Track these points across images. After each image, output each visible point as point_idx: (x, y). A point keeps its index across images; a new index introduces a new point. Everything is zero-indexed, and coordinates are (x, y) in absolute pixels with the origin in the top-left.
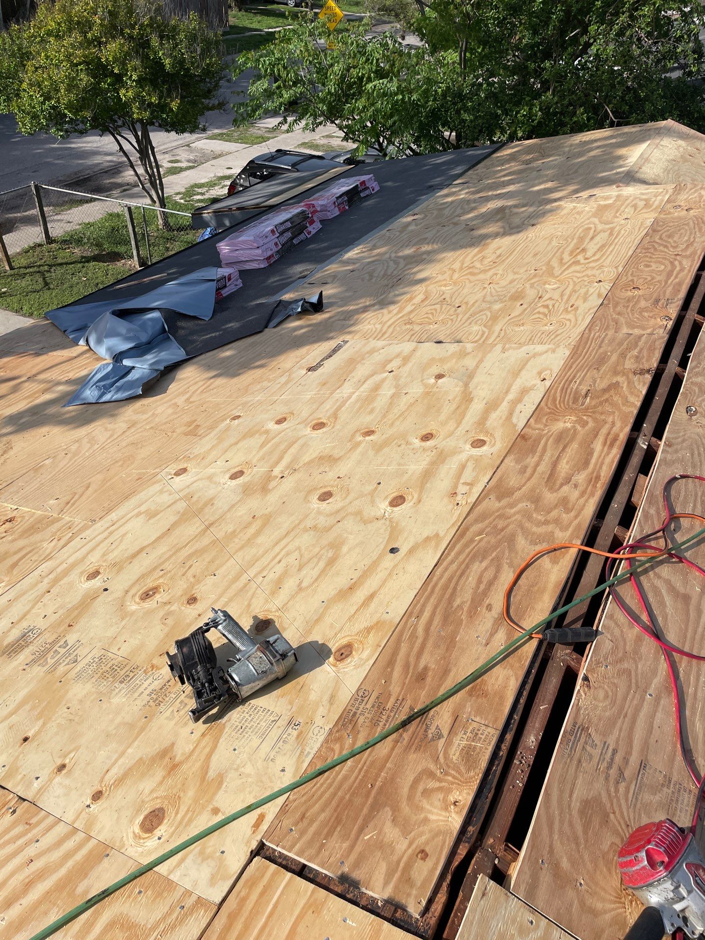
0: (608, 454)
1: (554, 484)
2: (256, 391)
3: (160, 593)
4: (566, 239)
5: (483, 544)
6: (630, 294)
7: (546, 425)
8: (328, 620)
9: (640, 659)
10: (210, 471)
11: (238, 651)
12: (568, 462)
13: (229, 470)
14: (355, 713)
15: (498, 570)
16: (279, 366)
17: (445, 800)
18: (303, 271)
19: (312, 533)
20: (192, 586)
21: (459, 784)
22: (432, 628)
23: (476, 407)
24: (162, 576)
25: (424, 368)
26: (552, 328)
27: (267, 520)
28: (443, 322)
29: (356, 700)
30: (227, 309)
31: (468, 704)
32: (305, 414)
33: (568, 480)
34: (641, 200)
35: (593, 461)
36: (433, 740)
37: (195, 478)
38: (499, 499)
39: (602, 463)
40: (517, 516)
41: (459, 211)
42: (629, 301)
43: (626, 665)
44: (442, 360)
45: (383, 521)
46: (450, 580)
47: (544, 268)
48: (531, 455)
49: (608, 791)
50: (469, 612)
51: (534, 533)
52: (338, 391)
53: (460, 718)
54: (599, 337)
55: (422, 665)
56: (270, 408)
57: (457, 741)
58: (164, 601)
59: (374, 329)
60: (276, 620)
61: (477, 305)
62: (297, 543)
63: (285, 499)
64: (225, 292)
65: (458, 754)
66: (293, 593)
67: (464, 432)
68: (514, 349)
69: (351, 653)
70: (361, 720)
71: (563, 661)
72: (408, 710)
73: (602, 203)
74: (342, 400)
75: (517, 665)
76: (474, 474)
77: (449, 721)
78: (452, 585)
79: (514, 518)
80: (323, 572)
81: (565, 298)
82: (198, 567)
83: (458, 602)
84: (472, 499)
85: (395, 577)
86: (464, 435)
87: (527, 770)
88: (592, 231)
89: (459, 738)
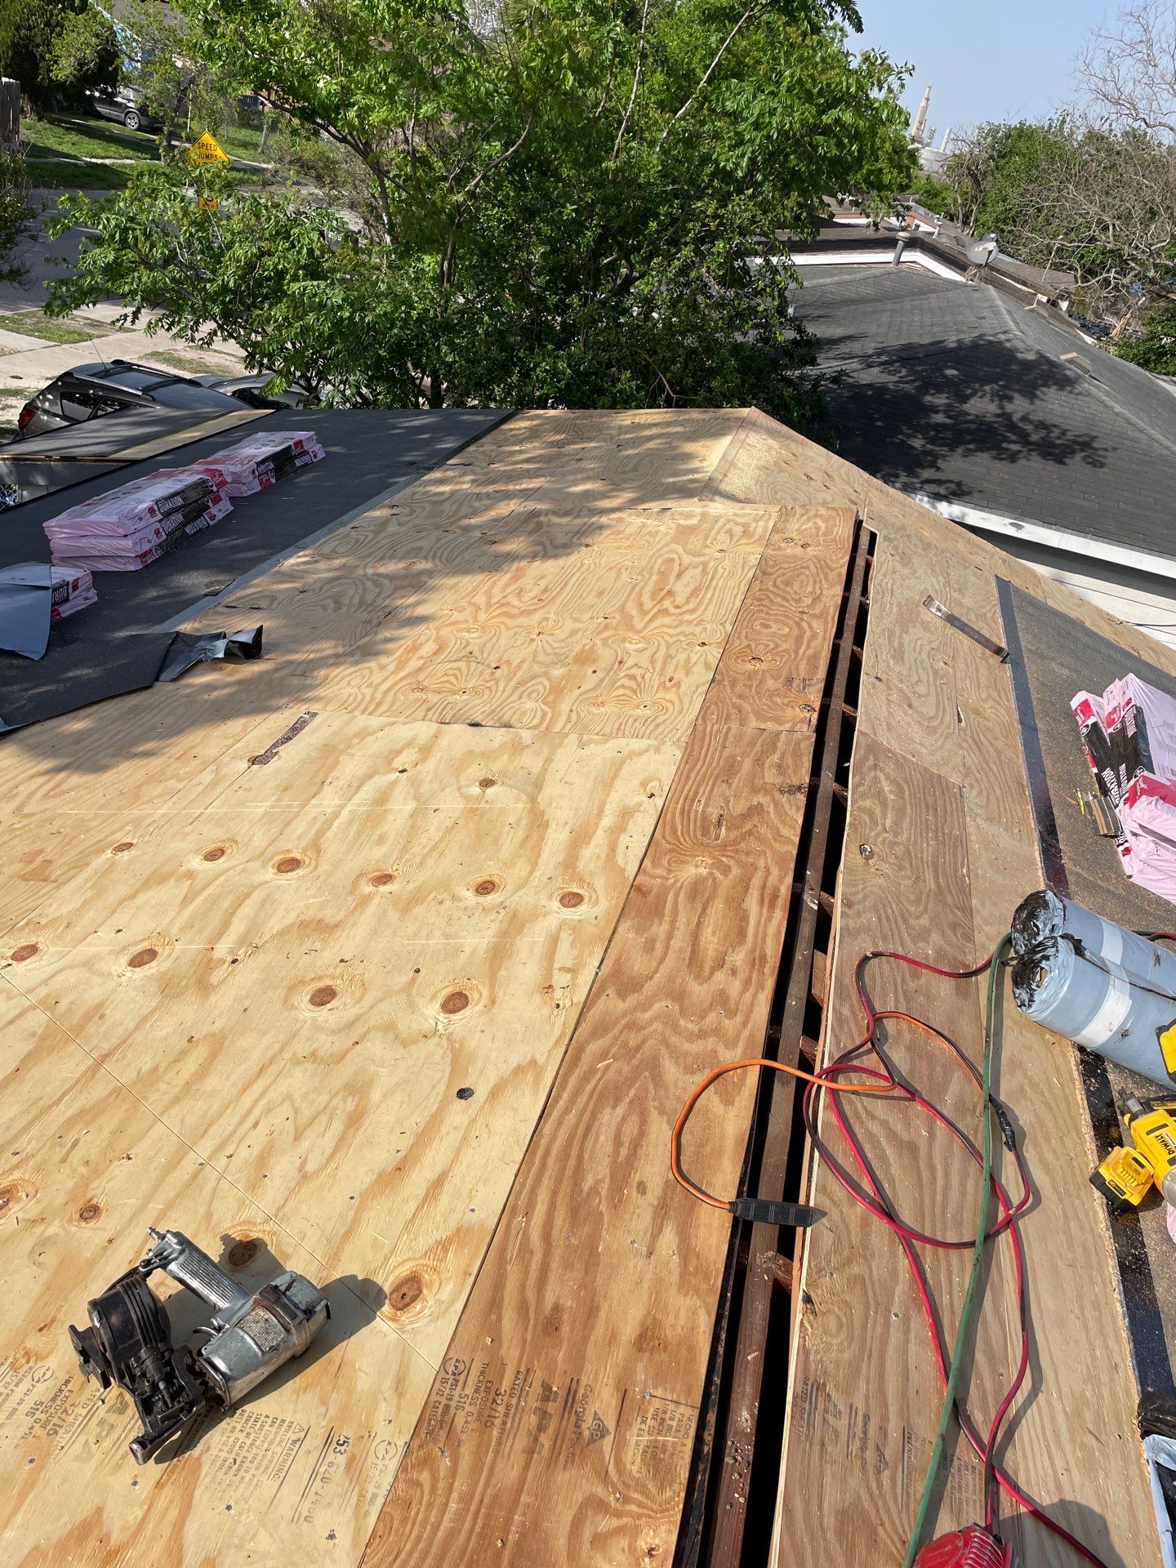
0: (769, 918)
1: (701, 968)
2: (157, 797)
3: (19, 1200)
4: (640, 574)
5: (611, 1074)
6: (749, 667)
7: (670, 871)
8: (368, 1232)
9: (873, 1255)
10: (86, 950)
11: (214, 1310)
12: (714, 932)
13: (124, 948)
14: (447, 1407)
15: (644, 1121)
16: (195, 752)
17: (632, 1549)
18: (212, 584)
19: (309, 1066)
20: (85, 1183)
21: (650, 1517)
22: (555, 1232)
23: (557, 839)
24: (17, 1166)
25: (459, 766)
26: (647, 712)
27: (218, 1045)
28: (476, 691)
29: (444, 1381)
30: (73, 641)
31: (640, 1367)
32: (259, 842)
33: (720, 963)
34: (737, 524)
35: (751, 930)
36: (592, 1440)
37: (59, 965)
38: (623, 994)
39: (765, 935)
40: (655, 1025)
41: (465, 510)
42: (750, 677)
43: (856, 1269)
44: (487, 756)
45: (435, 1040)
46: (569, 1142)
47: (618, 616)
48: (656, 921)
49: (869, 1488)
50: (611, 1198)
51: (687, 1053)
52: (313, 802)
53: (630, 1394)
54: (719, 730)
55: (549, 1301)
56: (188, 829)
57: (632, 1437)
58: (31, 1215)
59: (360, 697)
60: (268, 1241)
61: (525, 666)
62: (283, 1087)
63: (247, 1003)
64: (66, 610)
65: (638, 1460)
66: (292, 1184)
67: (544, 879)
68: (598, 743)
69: (420, 1291)
70: (460, 1420)
71: (767, 1271)
72: (540, 1390)
73: (682, 522)
74: (322, 819)
75: (705, 1287)
76: (575, 952)
77: (614, 1403)
78: (574, 1152)
79: (650, 1029)
80: (342, 1140)
81: (659, 665)
82: (90, 1143)
83: (589, 1182)
84: (580, 996)
85: (474, 1143)
86: (546, 885)
87: (747, 1471)
88: (676, 566)
89: (635, 1430)
